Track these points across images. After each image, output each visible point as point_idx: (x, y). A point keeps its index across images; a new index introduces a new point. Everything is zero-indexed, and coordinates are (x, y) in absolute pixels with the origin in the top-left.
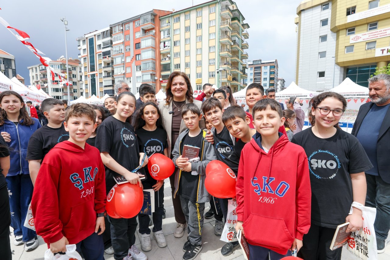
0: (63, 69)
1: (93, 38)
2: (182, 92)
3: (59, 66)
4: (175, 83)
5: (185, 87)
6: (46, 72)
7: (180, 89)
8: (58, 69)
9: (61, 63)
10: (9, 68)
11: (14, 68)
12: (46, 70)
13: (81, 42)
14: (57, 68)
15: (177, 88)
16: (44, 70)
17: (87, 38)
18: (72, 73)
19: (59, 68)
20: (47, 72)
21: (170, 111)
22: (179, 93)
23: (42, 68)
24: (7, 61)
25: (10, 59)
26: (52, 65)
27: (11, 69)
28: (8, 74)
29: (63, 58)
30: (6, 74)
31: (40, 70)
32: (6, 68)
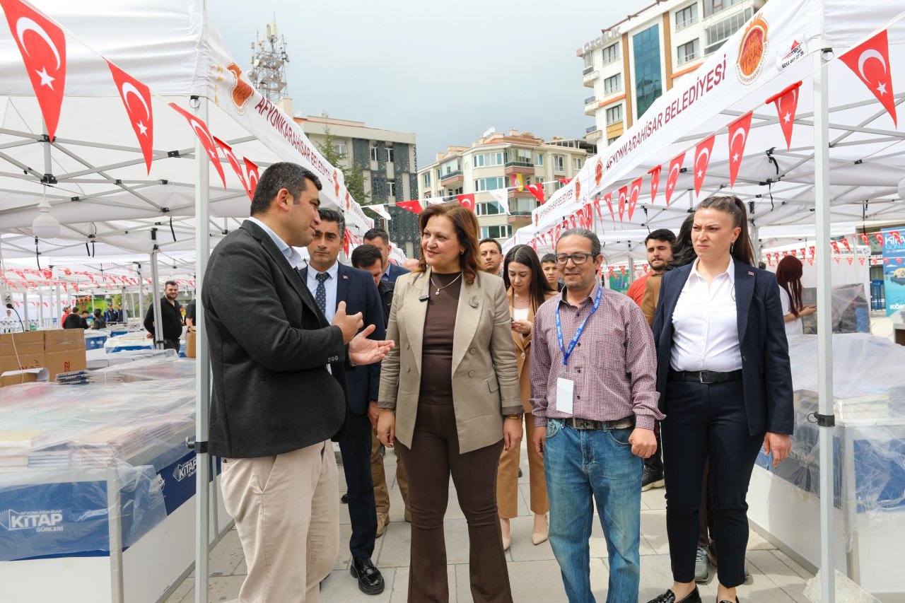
0: (511, 164)
1: (657, 25)
3: (499, 156)
6: (462, 179)
8: (496, 165)
9: (508, 145)
10: (402, 171)
11: (412, 171)
12: (460, 173)
13: (598, 58)
14: (494, 163)
16: (455, 173)
17: (625, 35)
18: (533, 174)
19: (499, 162)
20: (463, 181)
23: (449, 169)
24: (399, 151)
25: (407, 145)
26: (481, 157)
27: (408, 172)
28: (401, 191)
29: (493, 134)
30: (397, 189)
31: (442, 178)
32: (397, 173)
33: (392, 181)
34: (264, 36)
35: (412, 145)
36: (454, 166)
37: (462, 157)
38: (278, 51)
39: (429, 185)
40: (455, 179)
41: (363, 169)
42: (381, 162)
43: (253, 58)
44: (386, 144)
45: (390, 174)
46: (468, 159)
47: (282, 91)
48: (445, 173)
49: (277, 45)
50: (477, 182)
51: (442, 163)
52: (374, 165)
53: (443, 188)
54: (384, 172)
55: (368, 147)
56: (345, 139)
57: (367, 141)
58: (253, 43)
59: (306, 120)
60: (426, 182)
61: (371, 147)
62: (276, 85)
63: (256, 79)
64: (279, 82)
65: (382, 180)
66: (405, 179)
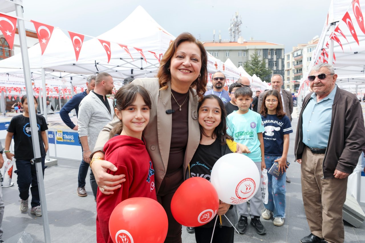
2: (192, 73)
4: (183, 53)
5: (198, 65)
6: (302, 57)
7: (189, 67)
10: (279, 58)
11: (283, 58)
15: (183, 64)
16: (300, 55)
21: (167, 109)
22: (185, 74)
23: (297, 54)
24: (279, 51)
25: (281, 49)
26: (311, 49)
27: (281, 58)
28: (278, 65)
29: (317, 38)
30: (277, 64)
31: (295, 57)
32: (277, 59)
33: (276, 61)
34: (234, 17)
35: (283, 49)
36: (299, 53)
37: (302, 49)
38: (239, 21)
39: (289, 59)
40: (299, 57)
41: (266, 58)
42: (272, 55)
43: (231, 24)
44: (274, 49)
45: (275, 59)
46: (305, 50)
47: (239, 33)
48: (295, 55)
49: (239, 19)
50: (308, 58)
51: (295, 52)
52: (269, 57)
53: (294, 61)
54: (273, 59)
55: (267, 51)
56: (260, 49)
57: (267, 49)
58: (231, 19)
59: (247, 42)
60: (288, 58)
61: (269, 51)
62: (238, 32)
63: (232, 30)
64: (239, 31)
65: (272, 61)
66: (280, 61)
